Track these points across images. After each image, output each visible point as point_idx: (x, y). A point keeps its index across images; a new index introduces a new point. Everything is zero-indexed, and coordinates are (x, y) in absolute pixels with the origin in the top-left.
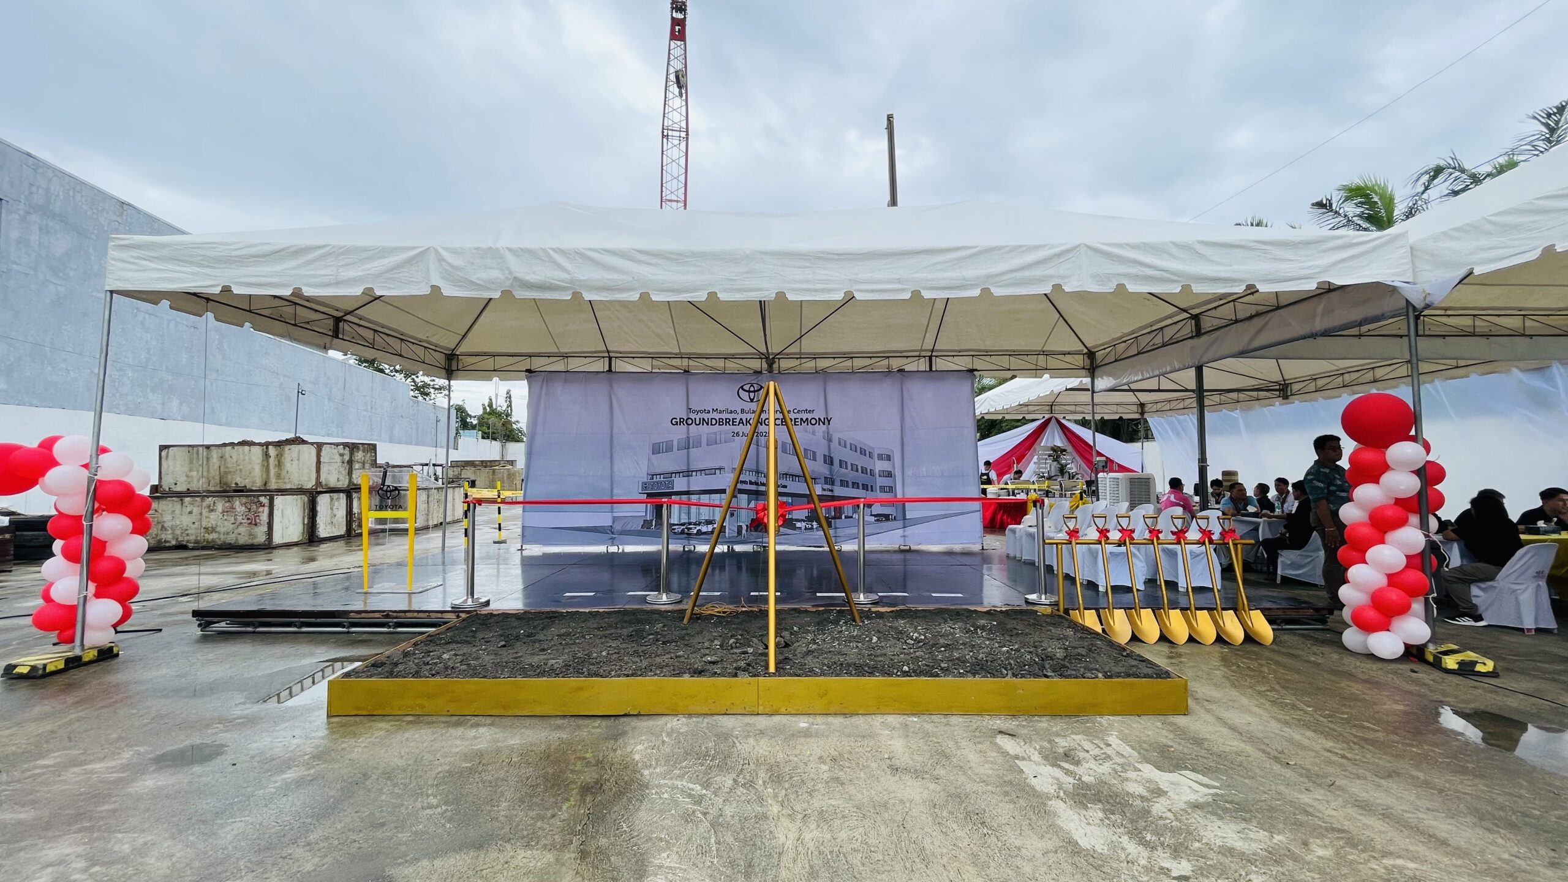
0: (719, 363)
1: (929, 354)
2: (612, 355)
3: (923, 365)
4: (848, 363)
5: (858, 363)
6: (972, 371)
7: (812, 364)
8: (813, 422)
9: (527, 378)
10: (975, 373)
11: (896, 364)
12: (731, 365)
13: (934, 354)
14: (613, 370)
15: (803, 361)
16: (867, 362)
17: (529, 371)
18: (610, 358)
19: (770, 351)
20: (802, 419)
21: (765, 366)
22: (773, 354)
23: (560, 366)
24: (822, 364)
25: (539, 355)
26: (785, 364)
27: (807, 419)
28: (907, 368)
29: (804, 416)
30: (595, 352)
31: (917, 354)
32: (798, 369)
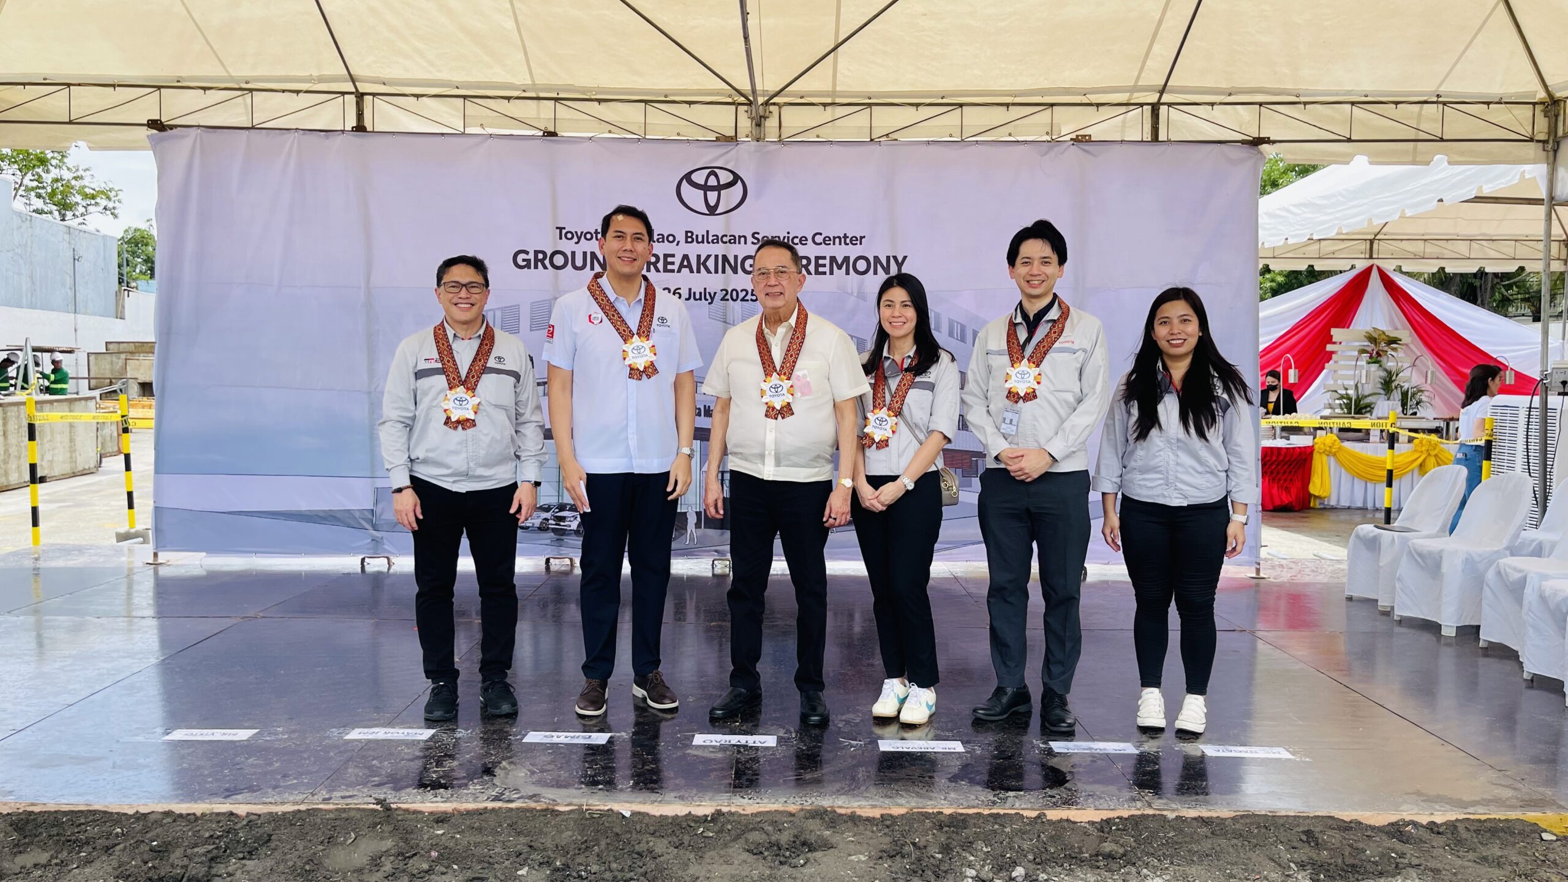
0: (632, 115)
1: (1153, 98)
2: (363, 88)
3: (1136, 126)
4: (953, 118)
5: (976, 119)
6: (1257, 142)
7: (862, 118)
8: (862, 265)
9: (155, 145)
10: (1264, 147)
11: (1069, 123)
12: (661, 123)
13: (1166, 98)
14: (369, 128)
15: (841, 111)
16: (999, 116)
17: (155, 124)
18: (360, 96)
19: (759, 87)
20: (833, 259)
21: (745, 123)
22: (764, 92)
23: (235, 113)
24: (886, 120)
25: (179, 86)
26: (795, 120)
27: (846, 259)
28: (1096, 133)
29: (839, 251)
30: (321, 79)
31: (1122, 97)
32: (826, 134)
